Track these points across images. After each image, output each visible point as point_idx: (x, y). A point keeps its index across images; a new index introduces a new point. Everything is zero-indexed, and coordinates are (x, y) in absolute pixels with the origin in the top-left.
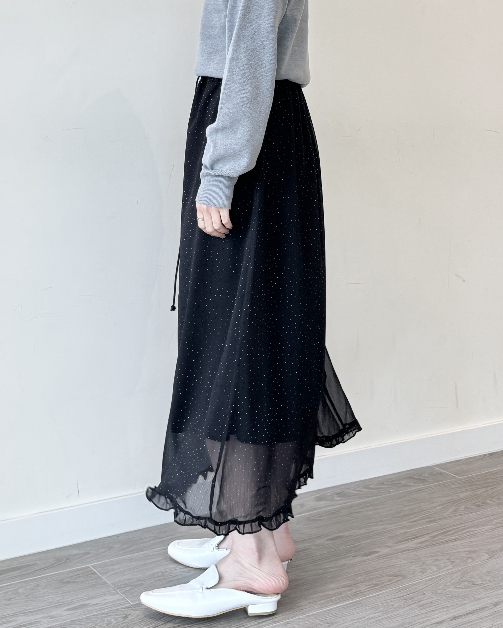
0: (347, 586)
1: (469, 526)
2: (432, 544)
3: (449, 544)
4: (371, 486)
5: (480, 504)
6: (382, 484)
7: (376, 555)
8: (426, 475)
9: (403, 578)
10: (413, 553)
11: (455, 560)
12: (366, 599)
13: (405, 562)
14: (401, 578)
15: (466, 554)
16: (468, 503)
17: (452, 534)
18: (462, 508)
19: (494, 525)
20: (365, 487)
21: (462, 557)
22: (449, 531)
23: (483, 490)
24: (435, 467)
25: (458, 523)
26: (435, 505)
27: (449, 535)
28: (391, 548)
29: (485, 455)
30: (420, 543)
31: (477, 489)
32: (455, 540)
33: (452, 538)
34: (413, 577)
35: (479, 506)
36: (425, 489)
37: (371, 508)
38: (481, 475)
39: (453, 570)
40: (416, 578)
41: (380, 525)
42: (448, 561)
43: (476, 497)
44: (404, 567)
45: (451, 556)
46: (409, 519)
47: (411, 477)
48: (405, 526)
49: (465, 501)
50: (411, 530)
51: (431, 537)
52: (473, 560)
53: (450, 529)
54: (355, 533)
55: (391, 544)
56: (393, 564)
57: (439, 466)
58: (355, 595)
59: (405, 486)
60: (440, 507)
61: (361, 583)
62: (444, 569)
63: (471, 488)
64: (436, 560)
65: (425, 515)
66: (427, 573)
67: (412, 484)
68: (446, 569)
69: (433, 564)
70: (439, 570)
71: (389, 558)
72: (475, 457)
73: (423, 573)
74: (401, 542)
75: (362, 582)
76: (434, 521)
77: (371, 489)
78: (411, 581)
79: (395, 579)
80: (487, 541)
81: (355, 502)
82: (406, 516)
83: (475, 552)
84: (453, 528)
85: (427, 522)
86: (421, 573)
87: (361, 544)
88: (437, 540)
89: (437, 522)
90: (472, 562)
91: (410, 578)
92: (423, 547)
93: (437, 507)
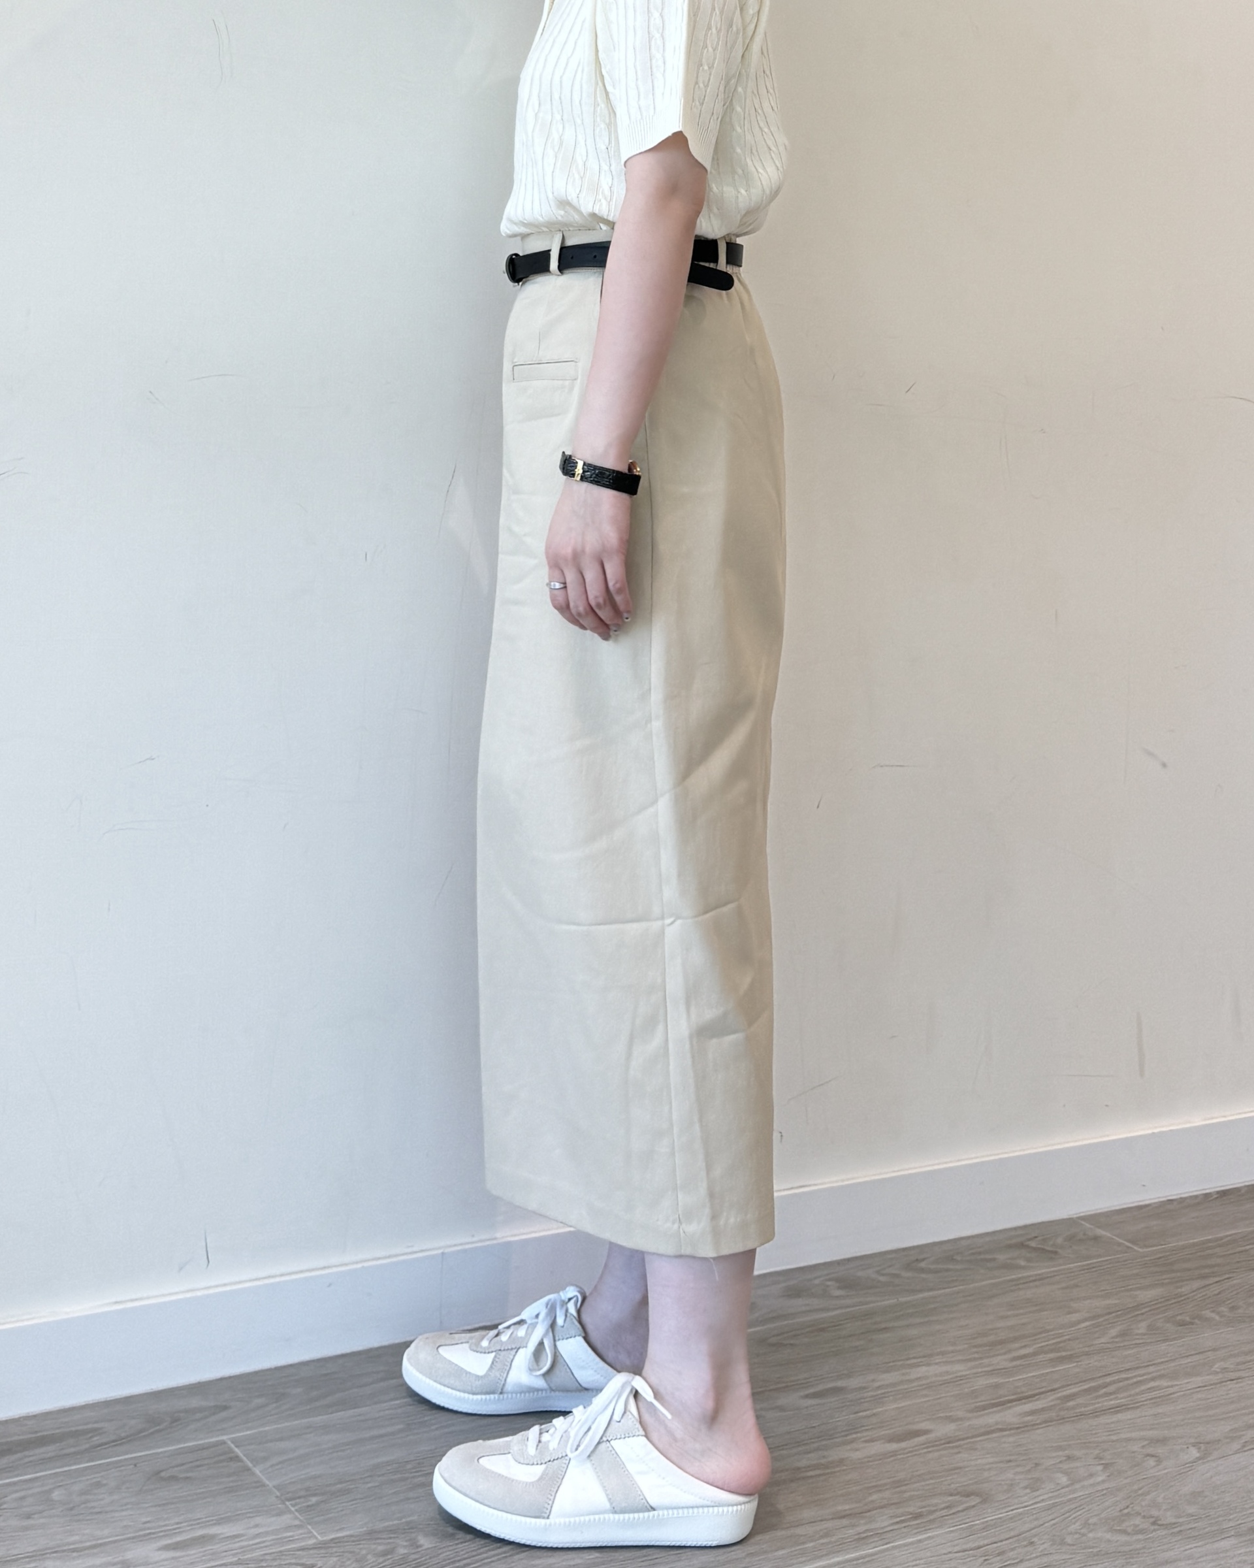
0: (844, 1517)
1: (1154, 1374)
2: (1059, 1418)
3: (1103, 1420)
4: (923, 1265)
5: (1188, 1319)
6: (950, 1259)
7: (922, 1439)
8: (1060, 1241)
9: (984, 1501)
10: (1011, 1439)
11: (1114, 1461)
12: (887, 1550)
13: (991, 1460)
14: (978, 1500)
15: (1143, 1447)
16: (1158, 1317)
17: (1111, 1394)
18: (1142, 1327)
19: (1217, 1373)
20: (908, 1267)
21: (1133, 1452)
22: (1106, 1385)
23: (1196, 1284)
24: (1083, 1223)
25: (1127, 1366)
26: (1075, 1317)
27: (1106, 1394)
28: (959, 1423)
29: (1207, 1196)
30: (1032, 1413)
31: (1183, 1281)
32: (1118, 1409)
33: (1112, 1402)
34: (1008, 1498)
35: (1183, 1324)
36: (1055, 1276)
37: (918, 1320)
38: (1194, 1245)
39: (1106, 1485)
40: (1016, 1501)
41: (936, 1364)
42: (1097, 1463)
43: (1179, 1302)
44: (986, 1474)
45: (1104, 1451)
46: (1010, 1351)
47: (1022, 1245)
48: (998, 1367)
49: (1150, 1311)
50: (1011, 1379)
51: (1058, 1398)
52: (1159, 1461)
53: (1108, 1379)
54: (873, 1380)
55: (960, 1414)
56: (959, 1465)
57: (1094, 1219)
58: (861, 1540)
59: (1007, 1266)
60: (1087, 1324)
61: (878, 1511)
62: (1086, 1483)
63: (1168, 1279)
64: (1069, 1458)
65: (1050, 1342)
66: (1042, 1490)
67: (1023, 1263)
68: (1091, 1481)
69: (1060, 1468)
70: (1072, 1484)
71: (953, 1447)
72: (1182, 1200)
73: (1034, 1490)
74: (984, 1408)
75: (882, 1507)
76: (1070, 1358)
77: (922, 1270)
78: (1003, 1508)
79: (962, 1504)
80: (1197, 1414)
81: (883, 1303)
82: (1002, 1342)
83: (1163, 1441)
84: (1117, 1378)
85: (1051, 1360)
86: (1028, 1491)
87: (886, 1411)
88: (1073, 1408)
89: (1077, 1362)
90: (1154, 1466)
91: (1001, 1501)
92: (1037, 1424)
93: (1079, 1322)
